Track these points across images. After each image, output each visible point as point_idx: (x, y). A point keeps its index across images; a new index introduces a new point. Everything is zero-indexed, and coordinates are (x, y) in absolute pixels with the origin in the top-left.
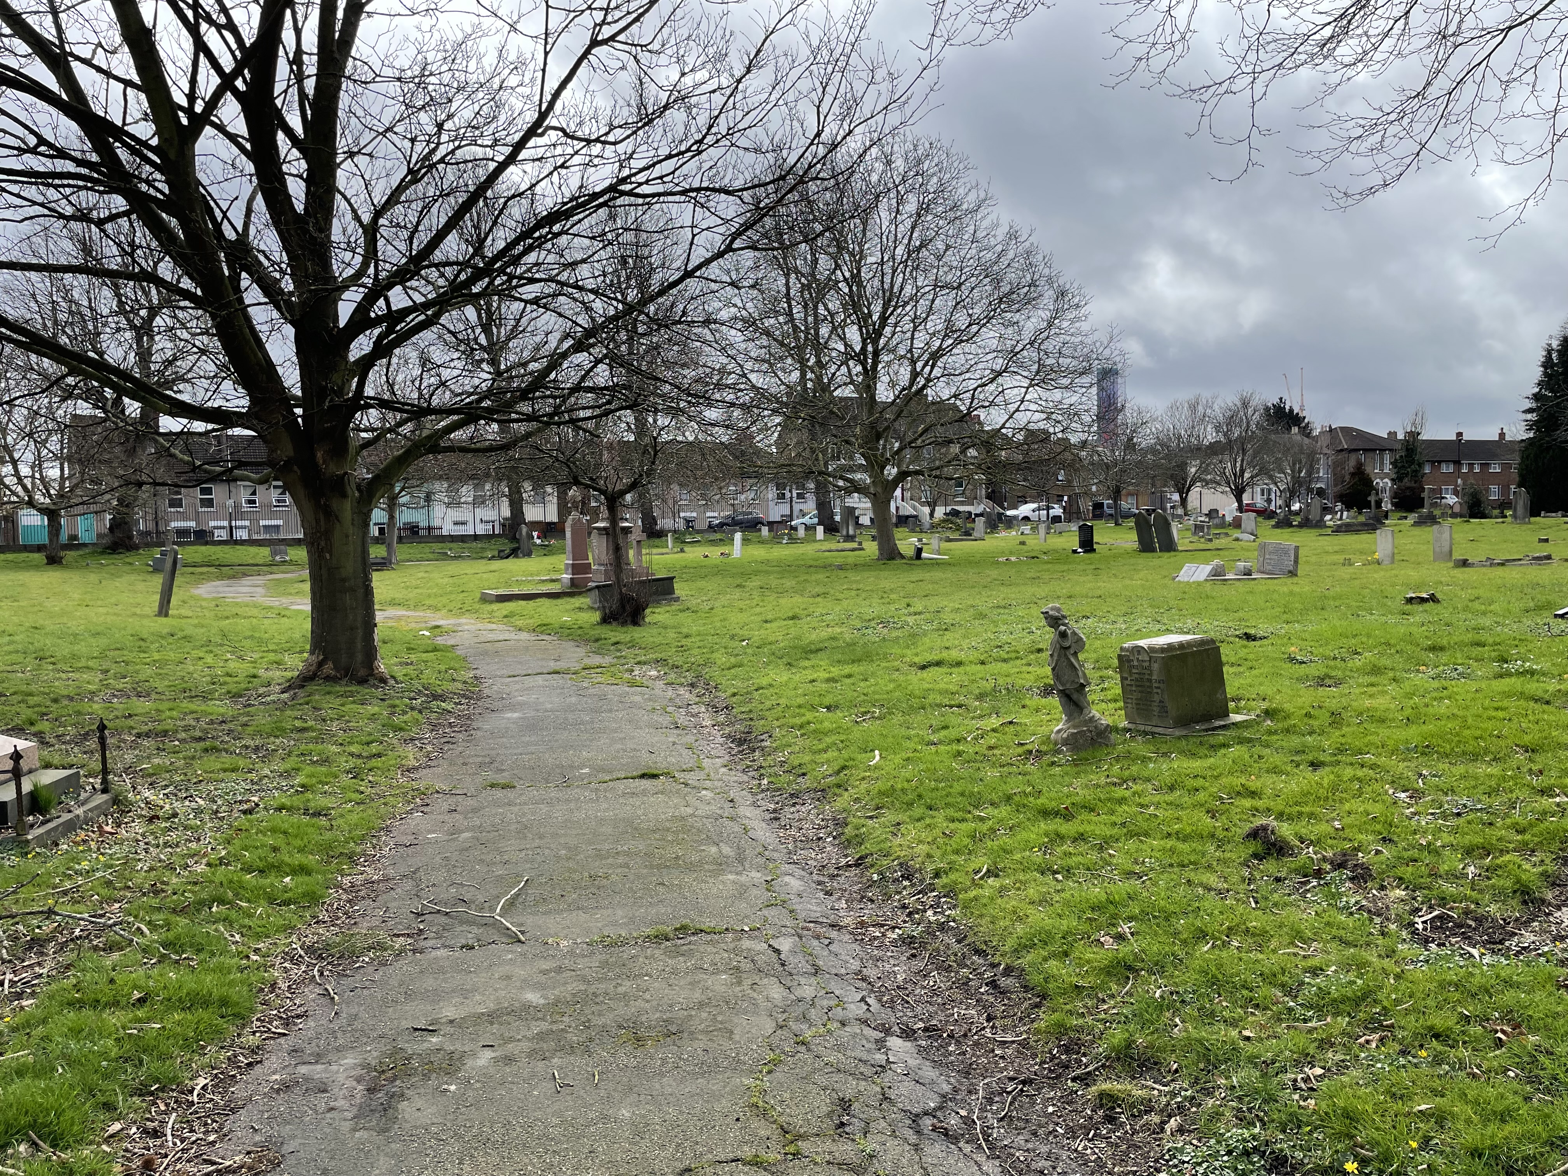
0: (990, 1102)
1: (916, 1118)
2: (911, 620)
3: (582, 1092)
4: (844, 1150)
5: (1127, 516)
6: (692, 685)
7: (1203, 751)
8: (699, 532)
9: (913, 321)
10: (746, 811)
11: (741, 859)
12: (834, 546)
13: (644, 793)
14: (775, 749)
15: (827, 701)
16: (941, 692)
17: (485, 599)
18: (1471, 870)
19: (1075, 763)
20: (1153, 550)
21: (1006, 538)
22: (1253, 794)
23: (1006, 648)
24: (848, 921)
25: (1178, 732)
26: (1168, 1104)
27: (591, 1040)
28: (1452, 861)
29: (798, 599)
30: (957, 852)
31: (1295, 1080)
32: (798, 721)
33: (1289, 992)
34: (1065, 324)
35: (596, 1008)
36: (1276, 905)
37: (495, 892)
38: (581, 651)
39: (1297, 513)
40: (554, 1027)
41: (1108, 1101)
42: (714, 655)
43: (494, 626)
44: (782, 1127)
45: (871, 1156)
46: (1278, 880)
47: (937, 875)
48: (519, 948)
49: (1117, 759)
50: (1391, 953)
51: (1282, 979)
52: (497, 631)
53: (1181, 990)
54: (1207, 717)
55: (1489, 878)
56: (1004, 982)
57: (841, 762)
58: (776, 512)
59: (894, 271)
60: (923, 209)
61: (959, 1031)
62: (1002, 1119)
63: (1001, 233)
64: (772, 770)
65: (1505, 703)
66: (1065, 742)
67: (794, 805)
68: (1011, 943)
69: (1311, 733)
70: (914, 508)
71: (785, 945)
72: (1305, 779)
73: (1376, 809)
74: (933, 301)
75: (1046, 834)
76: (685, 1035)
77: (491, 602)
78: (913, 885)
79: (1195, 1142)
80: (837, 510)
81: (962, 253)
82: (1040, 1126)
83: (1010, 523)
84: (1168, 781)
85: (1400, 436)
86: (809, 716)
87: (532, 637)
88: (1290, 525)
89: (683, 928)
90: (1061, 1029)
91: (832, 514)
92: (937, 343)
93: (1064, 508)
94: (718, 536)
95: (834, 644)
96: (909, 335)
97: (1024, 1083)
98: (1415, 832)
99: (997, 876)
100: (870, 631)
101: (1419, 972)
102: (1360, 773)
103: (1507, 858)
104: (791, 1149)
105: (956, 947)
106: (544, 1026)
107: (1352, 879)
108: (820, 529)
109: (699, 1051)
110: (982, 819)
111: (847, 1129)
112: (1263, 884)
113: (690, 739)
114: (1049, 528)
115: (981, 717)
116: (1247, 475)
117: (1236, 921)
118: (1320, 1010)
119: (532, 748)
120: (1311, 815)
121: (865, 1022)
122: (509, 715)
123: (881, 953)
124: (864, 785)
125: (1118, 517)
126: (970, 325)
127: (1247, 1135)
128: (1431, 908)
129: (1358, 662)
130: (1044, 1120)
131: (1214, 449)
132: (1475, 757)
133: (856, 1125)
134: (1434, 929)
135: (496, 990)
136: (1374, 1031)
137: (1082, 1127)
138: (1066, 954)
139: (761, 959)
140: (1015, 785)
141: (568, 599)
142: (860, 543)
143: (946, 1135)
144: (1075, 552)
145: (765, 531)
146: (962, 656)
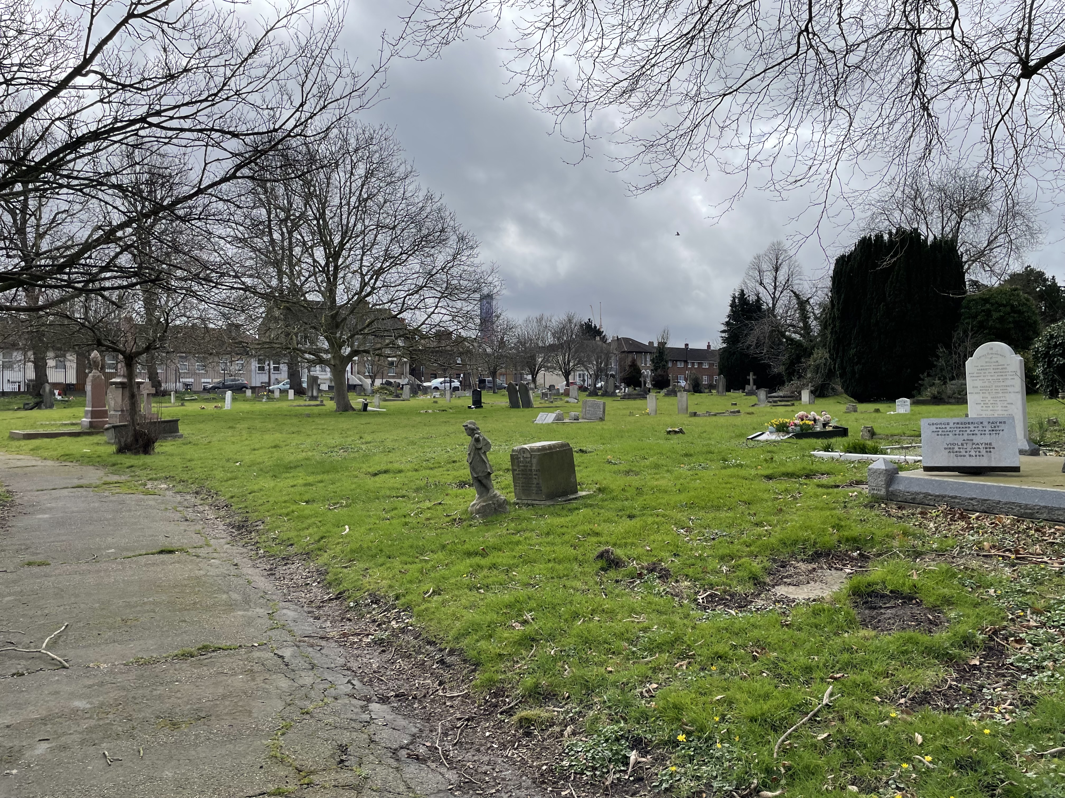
0: (446, 735)
1: (395, 752)
2: (364, 447)
3: (130, 764)
4: (345, 777)
5: (501, 388)
6: (197, 493)
7: (565, 512)
8: (195, 392)
9: (362, 248)
10: (248, 570)
11: (247, 601)
12: (302, 403)
13: (163, 563)
14: (268, 531)
15: (306, 497)
16: (390, 489)
17: (13, 437)
18: (724, 569)
19: (485, 524)
20: (519, 407)
21: (422, 400)
22: (597, 534)
23: (432, 461)
24: (334, 633)
25: (548, 503)
26: (565, 718)
27: (133, 728)
28: (714, 564)
29: (278, 435)
30: (411, 582)
31: (642, 693)
32: (284, 511)
33: (631, 642)
34: (464, 258)
35: (136, 707)
36: (617, 596)
37: (39, 636)
38: (100, 473)
39: (600, 388)
40: (101, 723)
41: (525, 723)
42: (215, 472)
43: (22, 457)
44: (297, 769)
45: (366, 778)
46: (617, 581)
47: (397, 598)
48: (64, 672)
49: (512, 520)
50: (687, 616)
51: (626, 636)
52: (26, 460)
53: (567, 648)
54: (564, 493)
55: (734, 572)
56: (448, 660)
57: (321, 534)
58: (258, 379)
59: (349, 214)
60: (369, 174)
61: (419, 694)
62: (455, 745)
63: (422, 195)
64: (267, 544)
65: (731, 480)
66: (478, 512)
67: (286, 564)
68: (452, 633)
69: (627, 500)
70: (360, 380)
71: (287, 653)
72: (627, 524)
73: (668, 539)
74: (376, 236)
75: (471, 566)
76: (213, 718)
77: (19, 439)
78: (379, 607)
79: (584, 739)
80: (305, 379)
81: (396, 206)
82: (481, 745)
83: (426, 390)
84: (546, 530)
85: (656, 345)
86: (294, 507)
87: (57, 464)
88: (597, 395)
89: (205, 647)
90: (491, 682)
91: (300, 383)
92: (379, 265)
93: (461, 382)
94: (212, 396)
95: (308, 462)
96: (359, 257)
97: (468, 720)
98: (691, 549)
99: (440, 594)
100: (334, 454)
101: (704, 624)
102: (657, 520)
103: (743, 560)
104: (306, 780)
105: (414, 642)
106: (92, 722)
107: (659, 578)
108: (291, 392)
109: (225, 727)
110: (426, 561)
111: (346, 764)
112: (610, 585)
113: (199, 527)
114: (451, 394)
115: (418, 502)
116: (571, 364)
117: (596, 606)
118: (651, 652)
119: (64, 538)
120: (632, 544)
121: (353, 696)
122: (40, 516)
123: (359, 652)
124: (339, 547)
125: (495, 389)
126: (401, 254)
127: (616, 728)
128: (705, 590)
129: (647, 462)
130: (484, 741)
131: (552, 348)
132: (718, 508)
133: (352, 761)
134: (708, 602)
135: (47, 702)
136: (683, 659)
137: (509, 742)
138: (491, 636)
139: (269, 663)
140: (447, 539)
141: (88, 437)
142: (322, 401)
143: (418, 759)
144: (470, 407)
145: (249, 393)
146: (402, 467)
